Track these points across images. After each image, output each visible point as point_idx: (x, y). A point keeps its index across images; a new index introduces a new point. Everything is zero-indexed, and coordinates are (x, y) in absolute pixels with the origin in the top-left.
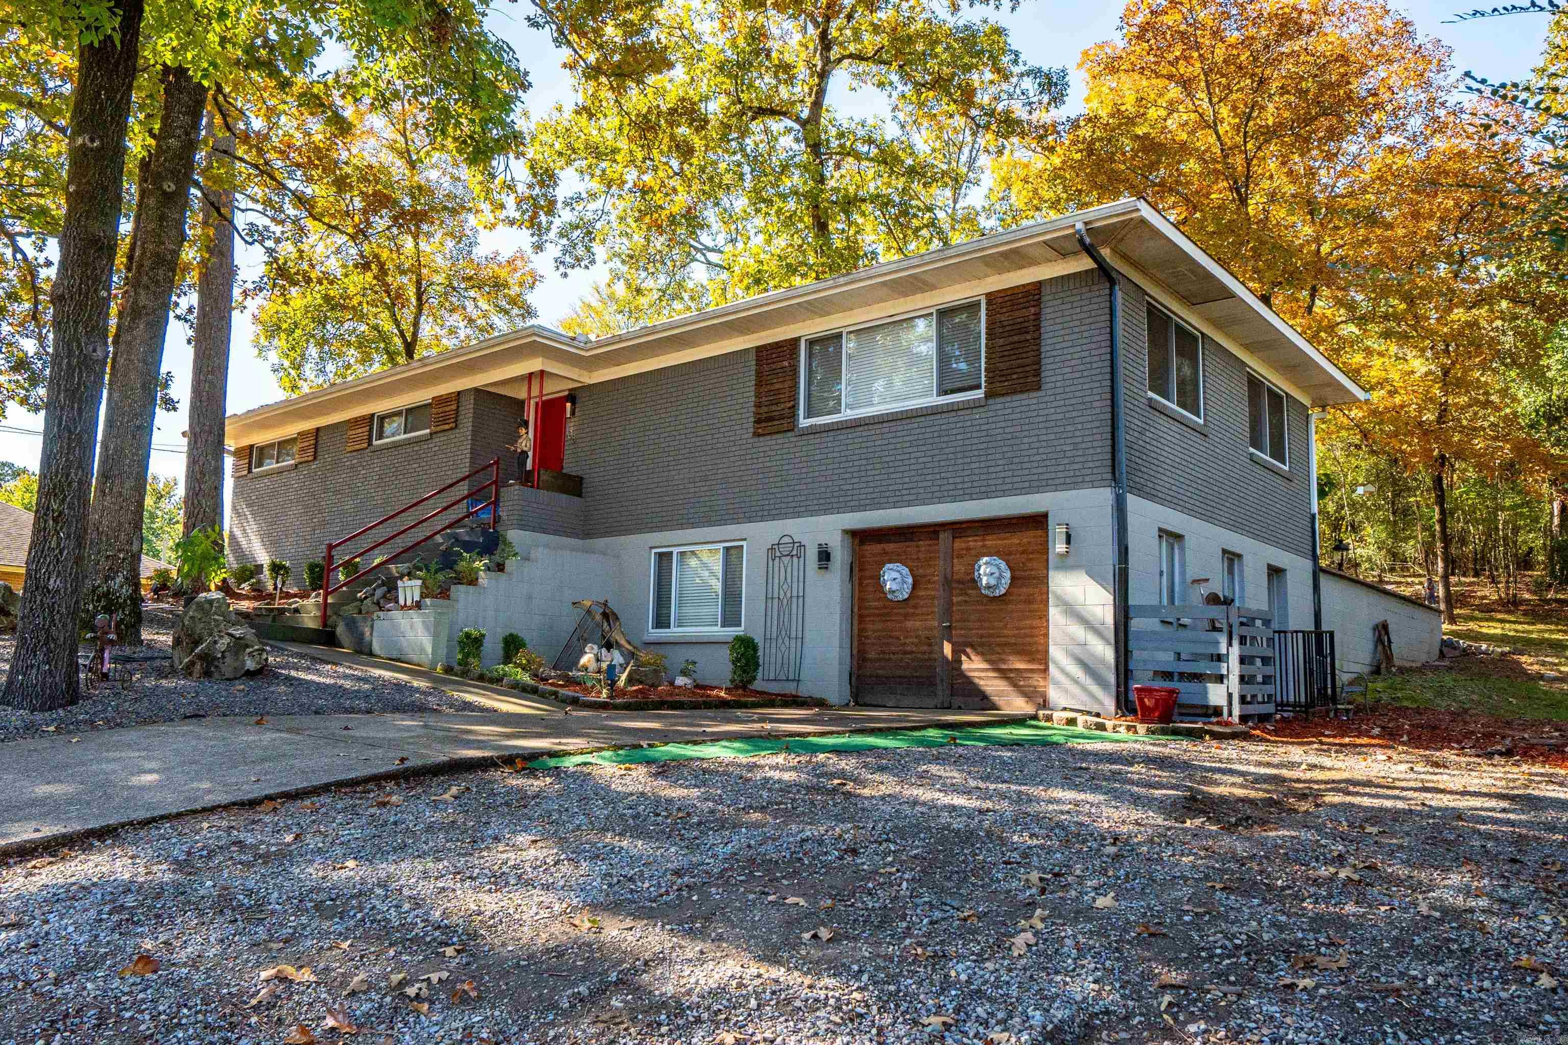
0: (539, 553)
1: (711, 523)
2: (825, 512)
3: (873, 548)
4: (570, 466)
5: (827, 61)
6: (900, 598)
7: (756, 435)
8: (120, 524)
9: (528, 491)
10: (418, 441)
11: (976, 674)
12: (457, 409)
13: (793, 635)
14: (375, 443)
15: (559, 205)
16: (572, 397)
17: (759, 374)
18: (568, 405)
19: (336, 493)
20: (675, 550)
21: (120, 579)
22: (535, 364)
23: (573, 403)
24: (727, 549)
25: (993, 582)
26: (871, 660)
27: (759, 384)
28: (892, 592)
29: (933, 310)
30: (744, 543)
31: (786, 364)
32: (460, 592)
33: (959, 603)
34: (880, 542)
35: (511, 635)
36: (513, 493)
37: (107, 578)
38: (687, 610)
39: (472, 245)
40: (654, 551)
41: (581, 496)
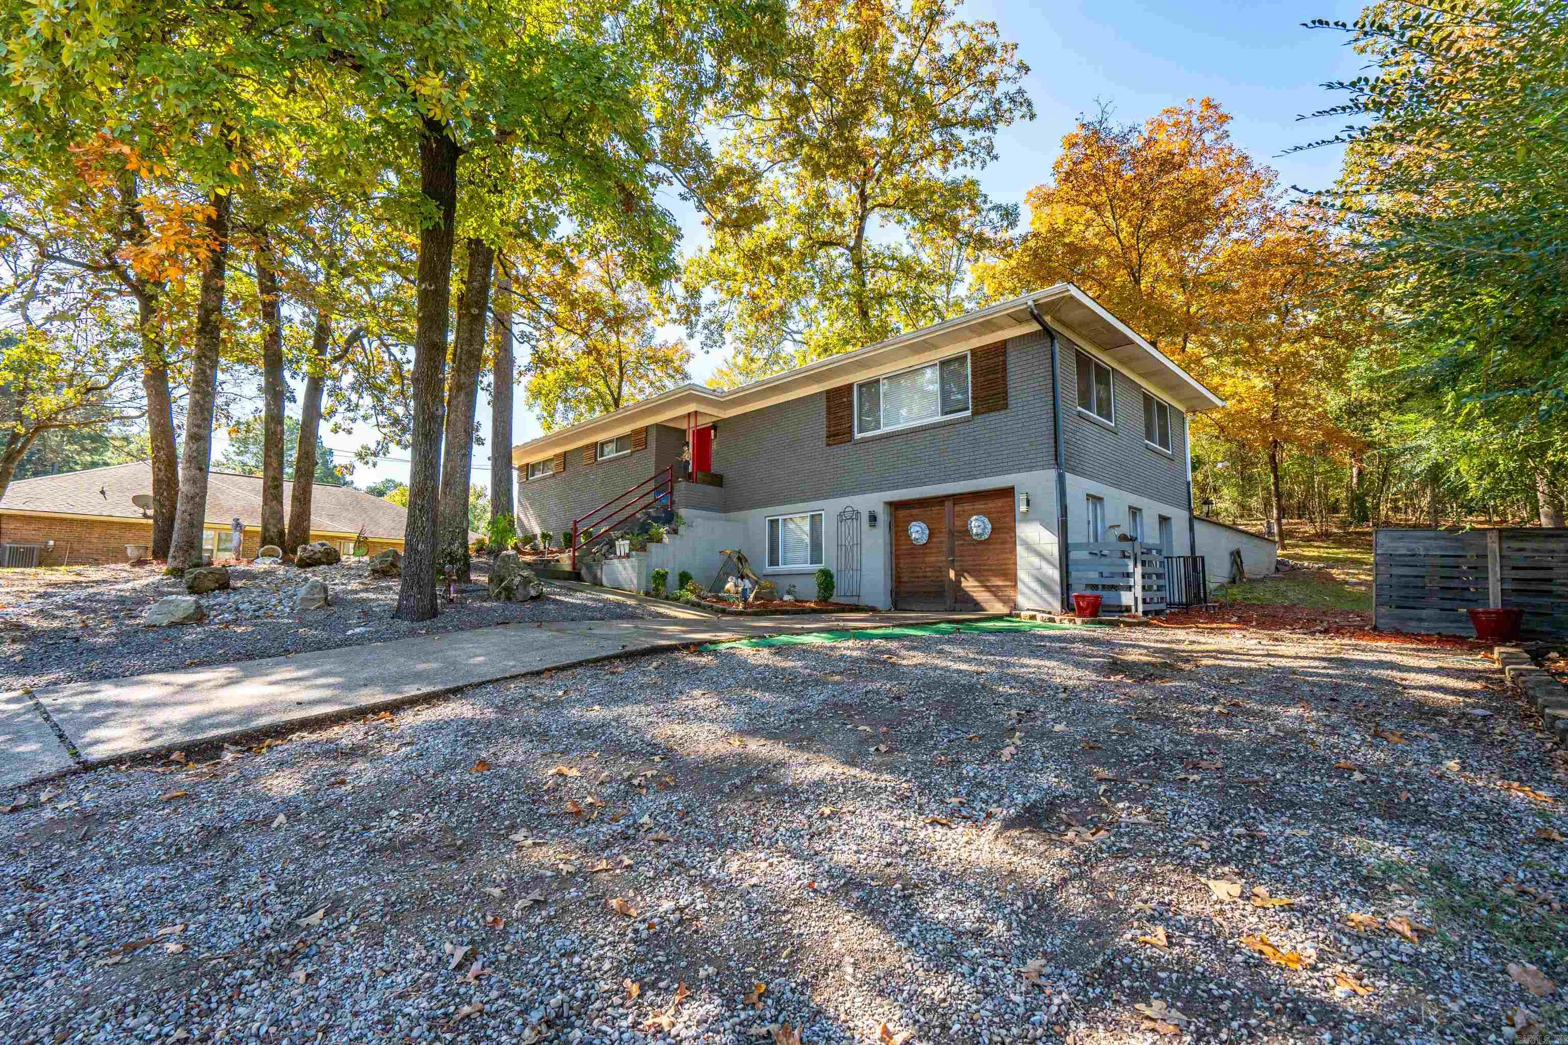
0: (697, 522)
1: (802, 501)
2: (873, 491)
3: (902, 513)
4: (715, 468)
5: (864, 209)
6: (921, 543)
7: (828, 445)
8: (456, 512)
10: (624, 457)
11: (971, 589)
12: (646, 437)
13: (855, 567)
14: (599, 459)
15: (703, 309)
16: (715, 426)
17: (828, 407)
18: (713, 431)
19: (577, 490)
20: (780, 518)
21: (457, 545)
22: (691, 408)
23: (716, 430)
24: (812, 516)
25: (980, 531)
26: (904, 582)
27: (828, 414)
28: (916, 539)
29: (937, 362)
30: (822, 512)
31: (845, 400)
32: (652, 547)
33: (959, 545)
34: (907, 509)
35: (684, 572)
36: (682, 486)
37: (450, 544)
38: (789, 555)
39: (651, 337)
40: (767, 519)
41: (722, 487)
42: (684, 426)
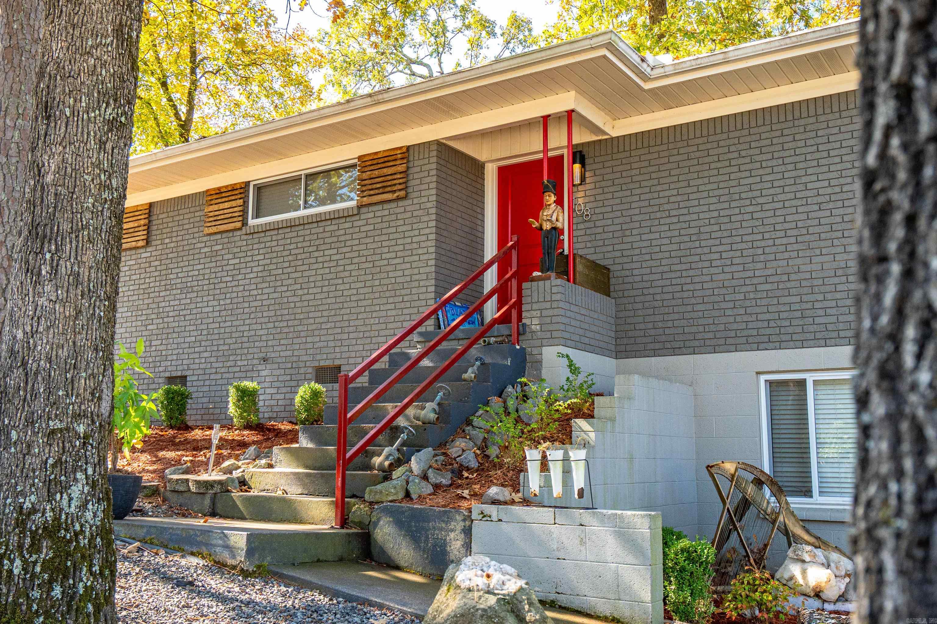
0: (633, 386)
4: (583, 252)
10: (335, 217)
12: (405, 172)
14: (252, 222)
18: (577, 167)
20: (811, 378)
22: (562, 102)
23: (583, 166)
40: (763, 378)
41: (608, 294)
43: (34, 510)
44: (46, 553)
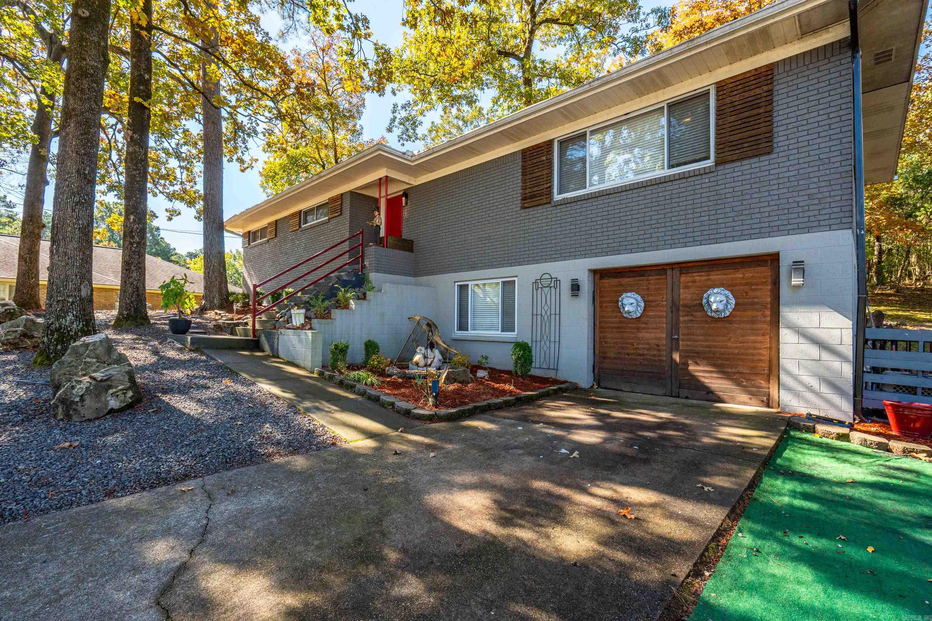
0: (387, 287)
1: (492, 266)
2: (575, 257)
4: (406, 234)
6: (635, 316)
7: (523, 208)
8: (67, 276)
9: (380, 249)
10: (323, 223)
11: (701, 374)
12: (341, 204)
13: (552, 339)
14: (303, 226)
15: (399, 108)
16: (406, 194)
17: (524, 168)
18: (404, 198)
19: (286, 254)
20: (470, 283)
21: (70, 317)
22: (382, 173)
23: (407, 198)
24: (504, 283)
25: (721, 307)
26: (610, 358)
27: (524, 174)
28: (629, 312)
29: (665, 104)
30: (516, 279)
31: (544, 158)
32: (336, 313)
33: (684, 322)
34: (616, 277)
35: (369, 341)
36: (372, 251)
37: (58, 318)
38: (478, 320)
39: (360, 134)
40: (457, 284)
41: (412, 252)
42: (374, 193)
43: (52, 323)
44: (55, 336)
